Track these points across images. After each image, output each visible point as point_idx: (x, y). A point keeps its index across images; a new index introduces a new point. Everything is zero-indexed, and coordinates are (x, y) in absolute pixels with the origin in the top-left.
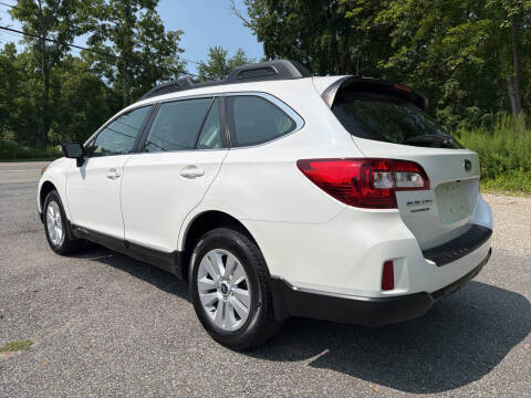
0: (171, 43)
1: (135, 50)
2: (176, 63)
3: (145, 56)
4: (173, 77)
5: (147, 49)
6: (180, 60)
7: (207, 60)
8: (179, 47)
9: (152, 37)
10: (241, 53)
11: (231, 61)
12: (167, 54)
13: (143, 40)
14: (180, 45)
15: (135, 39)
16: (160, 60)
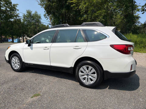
0: (14, 8)
1: (2, 8)
2: (16, 14)
3: (5, 11)
4: (15, 18)
5: (6, 9)
6: (17, 13)
7: (26, 13)
8: (17, 9)
9: (8, 5)
10: (36, 12)
11: (33, 14)
12: (13, 11)
13: (5, 6)
14: (17, 8)
15: (2, 5)
16: (11, 13)
